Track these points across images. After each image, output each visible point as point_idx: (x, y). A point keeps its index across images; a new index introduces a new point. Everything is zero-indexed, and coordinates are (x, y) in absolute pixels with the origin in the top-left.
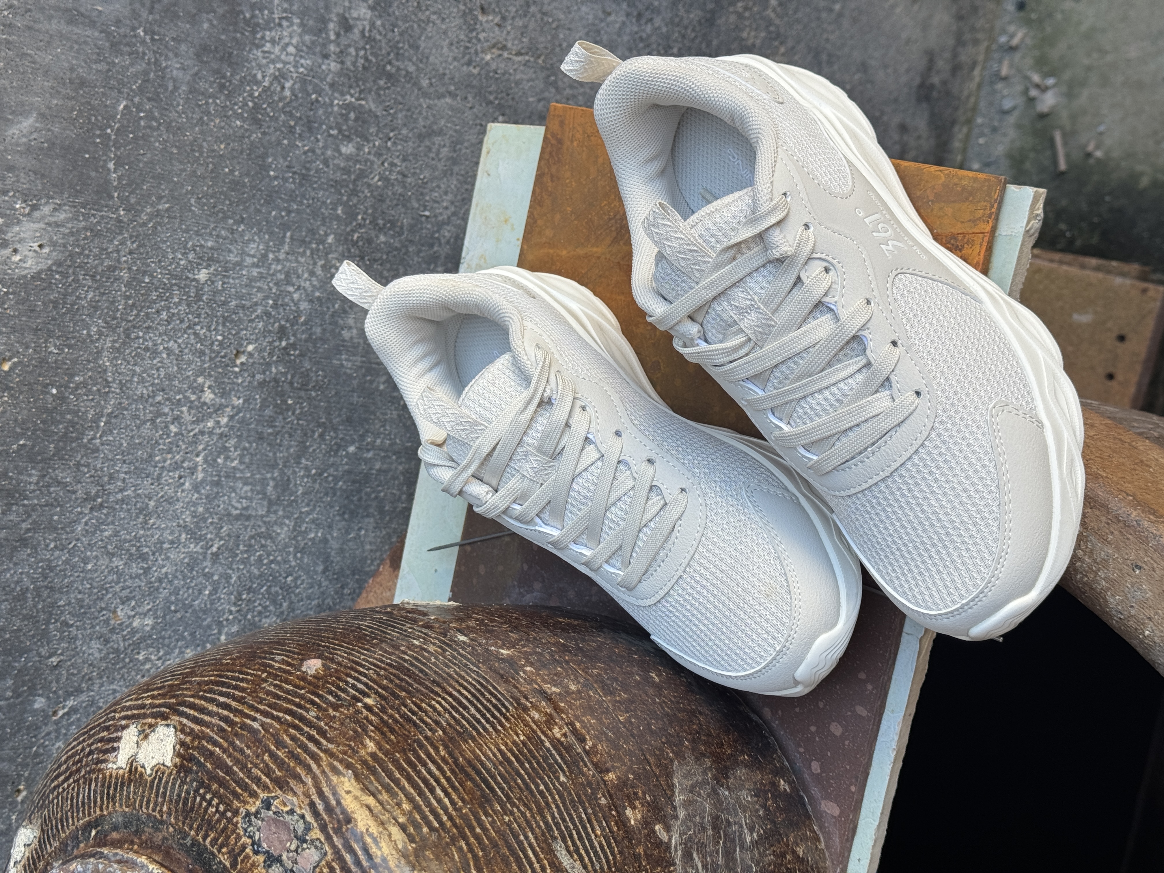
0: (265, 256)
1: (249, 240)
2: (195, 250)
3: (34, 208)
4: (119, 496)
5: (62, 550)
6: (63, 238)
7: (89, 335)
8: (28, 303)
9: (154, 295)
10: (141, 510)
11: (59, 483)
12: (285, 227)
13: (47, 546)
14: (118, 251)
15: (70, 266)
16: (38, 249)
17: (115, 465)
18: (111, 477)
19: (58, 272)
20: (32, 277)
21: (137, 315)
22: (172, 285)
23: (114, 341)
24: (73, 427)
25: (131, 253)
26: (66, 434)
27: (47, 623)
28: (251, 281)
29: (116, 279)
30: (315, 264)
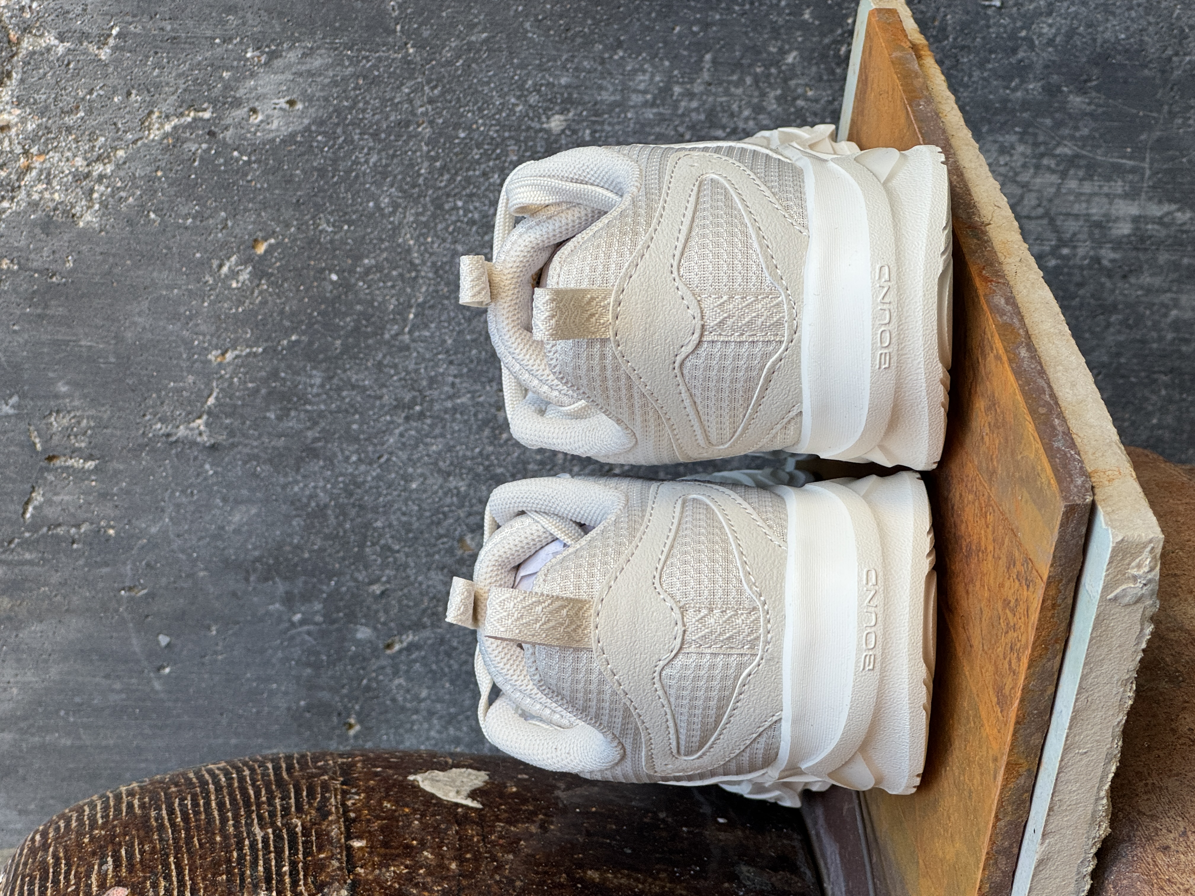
0: (665, 91)
1: (635, 71)
2: (539, 91)
3: (273, 55)
4: (449, 404)
5: (370, 464)
6: (322, 90)
7: (378, 207)
8: (281, 173)
9: (476, 154)
10: (486, 423)
11: (353, 387)
12: (700, 47)
13: (347, 458)
14: (411, 101)
15: (338, 125)
16: (287, 106)
17: (437, 365)
18: (432, 381)
19: (320, 134)
20: (283, 141)
21: (452, 180)
22: (504, 139)
23: (417, 214)
24: (367, 320)
25: (431, 101)
26: (356, 329)
27: (362, 546)
28: (643, 126)
29: (410, 137)
30: (763, 95)
